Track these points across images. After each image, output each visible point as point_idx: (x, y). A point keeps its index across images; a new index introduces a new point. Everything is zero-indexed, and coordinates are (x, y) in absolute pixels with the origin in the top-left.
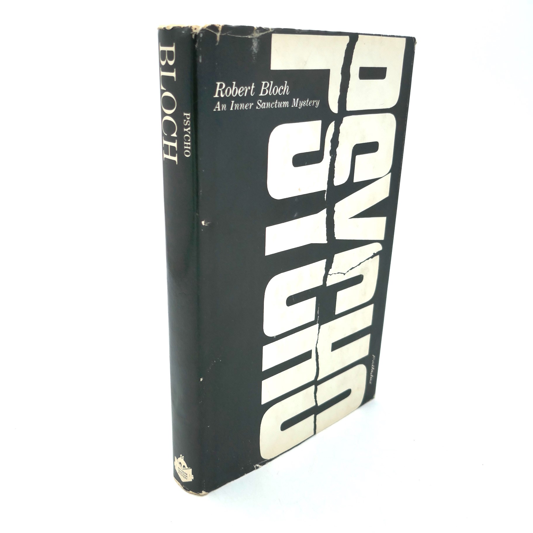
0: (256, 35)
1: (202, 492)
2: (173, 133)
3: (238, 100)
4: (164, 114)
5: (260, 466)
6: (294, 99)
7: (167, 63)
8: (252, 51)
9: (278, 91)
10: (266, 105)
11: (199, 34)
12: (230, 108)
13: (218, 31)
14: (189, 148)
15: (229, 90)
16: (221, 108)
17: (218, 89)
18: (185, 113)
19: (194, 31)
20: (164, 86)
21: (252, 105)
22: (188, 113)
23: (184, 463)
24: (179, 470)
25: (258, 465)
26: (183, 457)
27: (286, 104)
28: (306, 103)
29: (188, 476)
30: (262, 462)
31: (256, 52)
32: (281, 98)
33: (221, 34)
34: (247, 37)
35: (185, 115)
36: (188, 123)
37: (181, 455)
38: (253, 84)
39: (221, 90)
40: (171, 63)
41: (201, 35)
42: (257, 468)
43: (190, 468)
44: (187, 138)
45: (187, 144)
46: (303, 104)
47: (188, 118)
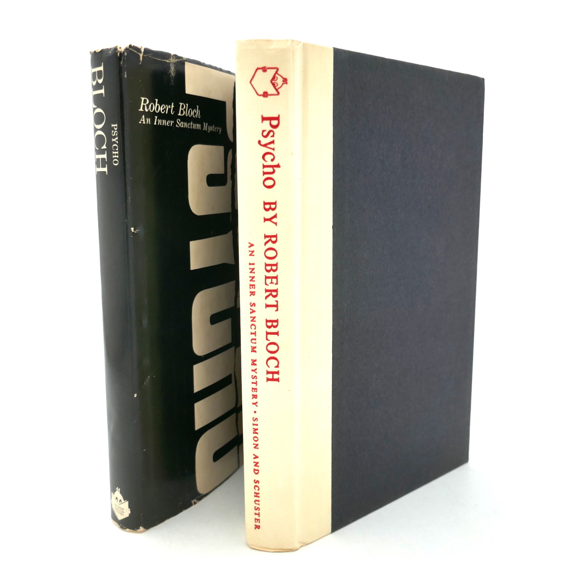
0: (172, 60)
1: (140, 529)
2: (103, 145)
3: (161, 116)
4: (96, 130)
5: (197, 502)
6: (204, 123)
7: (97, 82)
8: (170, 74)
9: (192, 113)
10: (184, 125)
11: (124, 52)
12: (154, 123)
13: (141, 52)
14: (117, 157)
15: (152, 105)
16: (146, 121)
17: (142, 104)
18: (113, 124)
19: (119, 50)
20: (95, 105)
21: (173, 123)
22: (115, 124)
23: (120, 497)
24: (116, 507)
25: (195, 501)
26: (119, 489)
27: (198, 126)
28: (213, 128)
29: (124, 511)
30: (199, 497)
31: (174, 76)
32: (196, 121)
33: (143, 55)
34: (165, 61)
35: (113, 127)
36: (116, 133)
37: (117, 488)
38: (173, 104)
39: (145, 104)
40: (100, 81)
41: (126, 54)
42: (195, 503)
43: (126, 501)
44: (115, 147)
45: (115, 153)
46: (211, 129)
47: (116, 129)
